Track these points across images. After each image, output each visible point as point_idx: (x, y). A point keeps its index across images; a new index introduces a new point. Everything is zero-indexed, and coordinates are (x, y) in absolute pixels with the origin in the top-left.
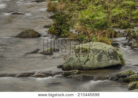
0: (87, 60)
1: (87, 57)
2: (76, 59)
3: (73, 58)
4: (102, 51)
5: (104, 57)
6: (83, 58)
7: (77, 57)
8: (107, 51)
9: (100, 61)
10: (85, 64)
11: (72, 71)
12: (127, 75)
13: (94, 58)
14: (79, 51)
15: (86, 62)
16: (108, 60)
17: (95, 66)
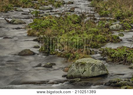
0: (84, 71)
1: (84, 69)
2: (76, 70)
3: (74, 70)
4: (94, 64)
5: (96, 69)
6: (81, 70)
7: (77, 69)
8: (98, 64)
9: (93, 72)
10: (83, 74)
11: (76, 79)
12: (117, 82)
13: (89, 70)
14: (78, 65)
15: (84, 72)
16: (99, 71)
17: (90, 76)
